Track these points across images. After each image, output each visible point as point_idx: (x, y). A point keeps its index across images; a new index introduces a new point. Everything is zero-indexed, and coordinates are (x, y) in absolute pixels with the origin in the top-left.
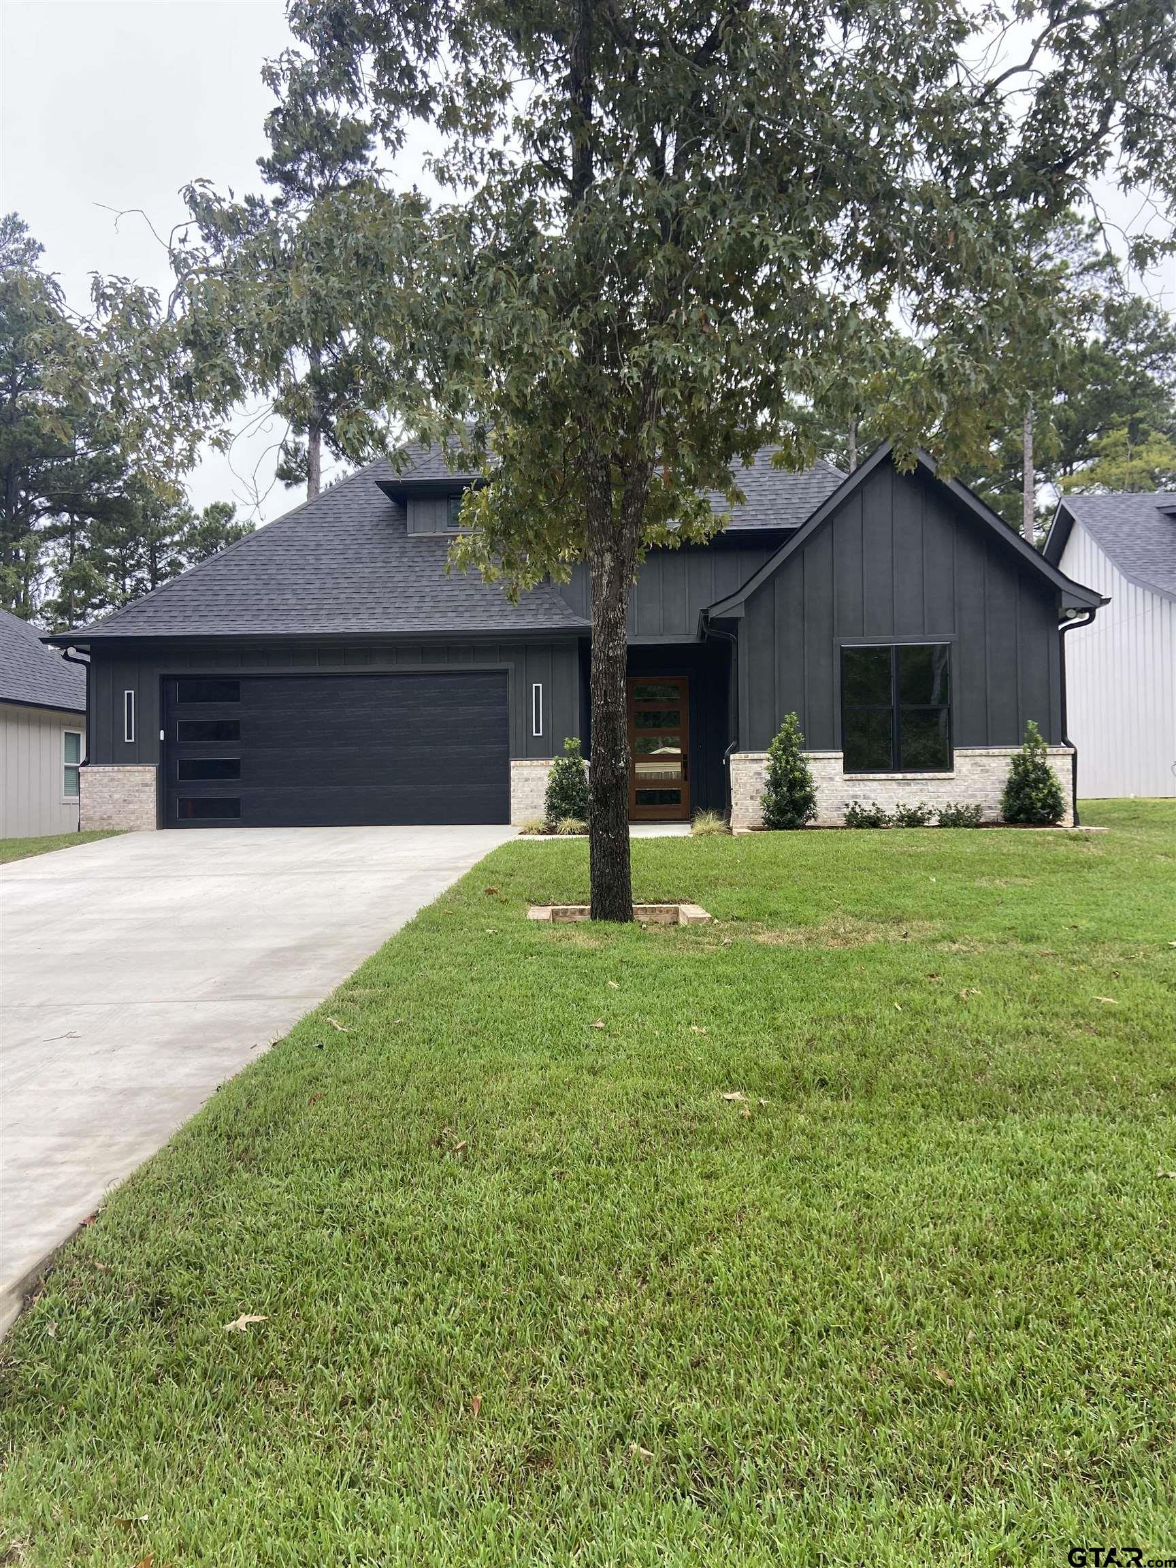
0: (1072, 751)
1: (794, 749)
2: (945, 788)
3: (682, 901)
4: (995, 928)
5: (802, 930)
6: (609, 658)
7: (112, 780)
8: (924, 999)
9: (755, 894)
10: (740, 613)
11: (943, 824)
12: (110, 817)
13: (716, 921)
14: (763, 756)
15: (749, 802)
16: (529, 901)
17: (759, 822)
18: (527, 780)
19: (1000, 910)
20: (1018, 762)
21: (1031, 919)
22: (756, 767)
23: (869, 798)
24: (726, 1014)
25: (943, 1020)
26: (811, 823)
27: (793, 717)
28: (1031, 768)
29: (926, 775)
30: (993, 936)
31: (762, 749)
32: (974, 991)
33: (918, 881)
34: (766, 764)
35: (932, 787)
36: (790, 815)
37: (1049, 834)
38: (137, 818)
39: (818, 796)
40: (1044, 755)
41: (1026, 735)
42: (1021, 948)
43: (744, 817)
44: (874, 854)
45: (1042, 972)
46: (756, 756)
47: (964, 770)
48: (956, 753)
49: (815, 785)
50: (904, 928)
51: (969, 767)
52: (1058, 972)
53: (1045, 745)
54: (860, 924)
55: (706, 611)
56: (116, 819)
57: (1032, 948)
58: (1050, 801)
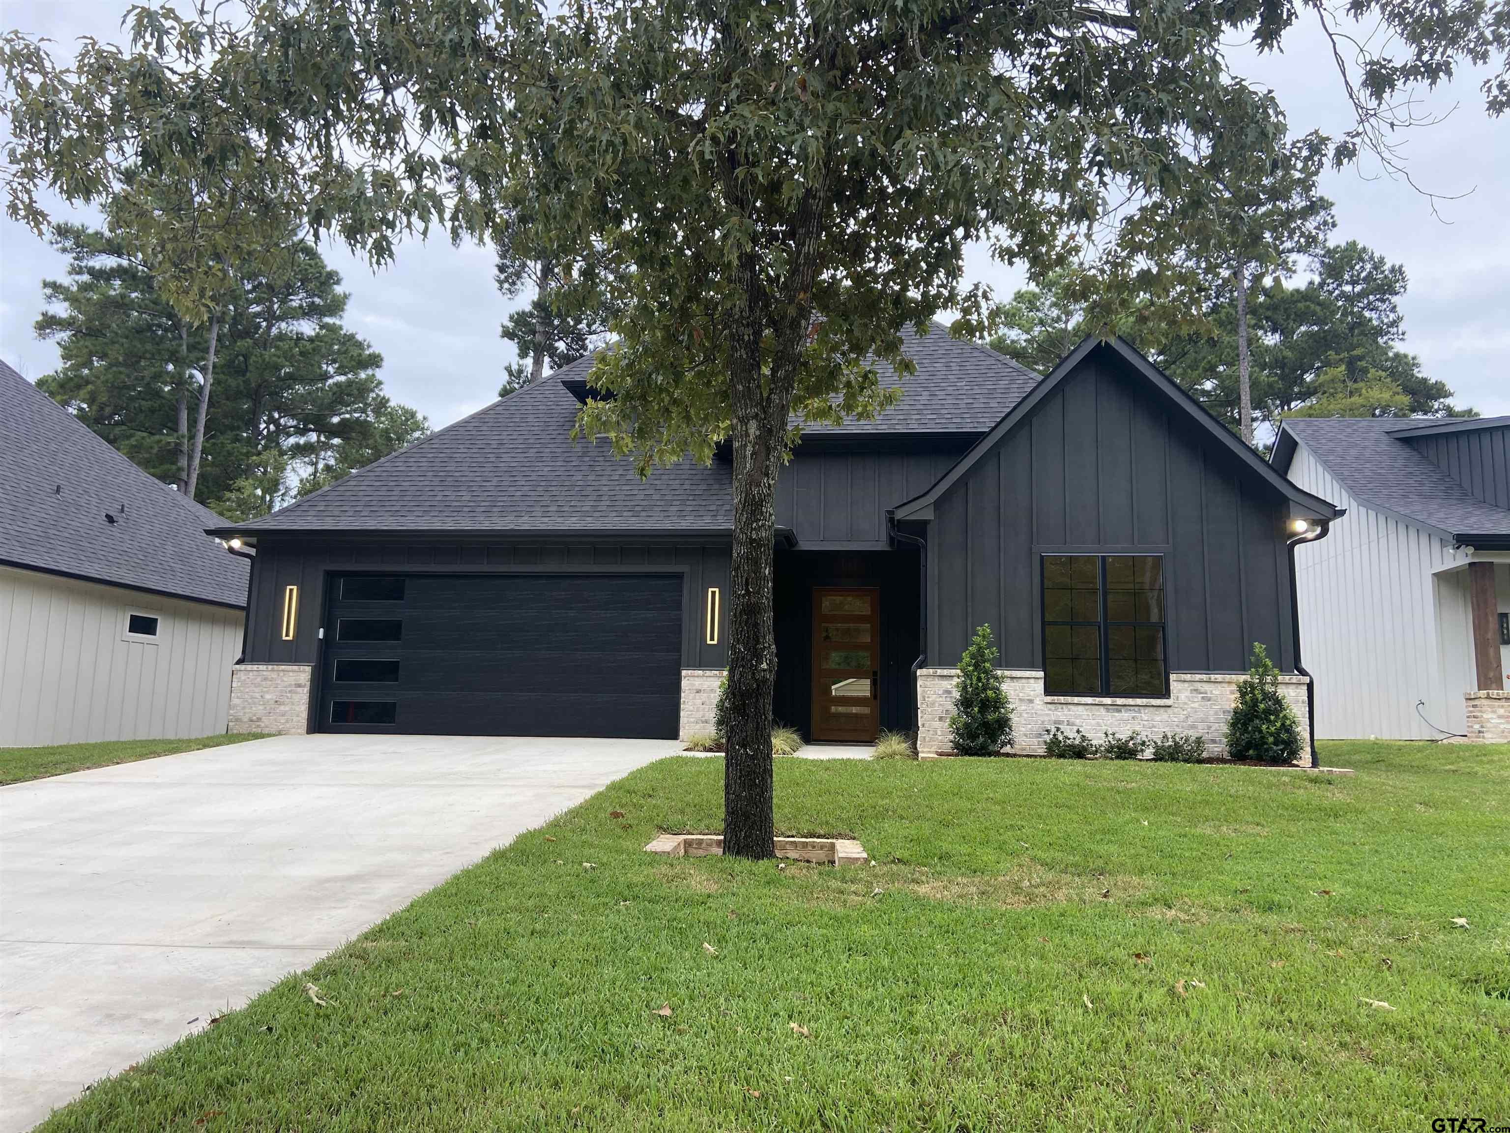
0: (1307, 680)
1: (987, 665)
2: (1161, 717)
3: (840, 836)
4: (1224, 890)
5: (977, 880)
6: (752, 541)
7: (265, 679)
8: (1124, 993)
9: (926, 829)
10: (928, 515)
11: (1159, 757)
12: (259, 719)
13: (873, 863)
14: (953, 672)
15: (937, 724)
16: (660, 828)
17: (948, 747)
18: (698, 691)
19: (1228, 865)
20: (1244, 690)
21: (1268, 880)
22: (947, 684)
23: (1073, 724)
24: (846, 1004)
25: (1151, 1028)
26: (1007, 749)
27: (985, 629)
28: (1260, 697)
29: (1139, 701)
30: (1219, 900)
31: (952, 664)
32: (1195, 983)
33: (1127, 823)
34: (956, 681)
35: (1145, 715)
36: (981, 739)
37: (1284, 774)
38: (287, 721)
39: (1014, 719)
40: (1275, 684)
41: (1253, 659)
42: (1257, 919)
43: (931, 740)
44: (1076, 789)
45: (1288, 956)
46: (945, 672)
47: (1183, 697)
48: (1173, 677)
49: (1011, 706)
50: (1106, 882)
51: (1188, 693)
52: (1309, 958)
53: (1276, 671)
54: (1050, 876)
55: (891, 513)
56: (266, 721)
57: (1272, 920)
58: (1284, 736)
